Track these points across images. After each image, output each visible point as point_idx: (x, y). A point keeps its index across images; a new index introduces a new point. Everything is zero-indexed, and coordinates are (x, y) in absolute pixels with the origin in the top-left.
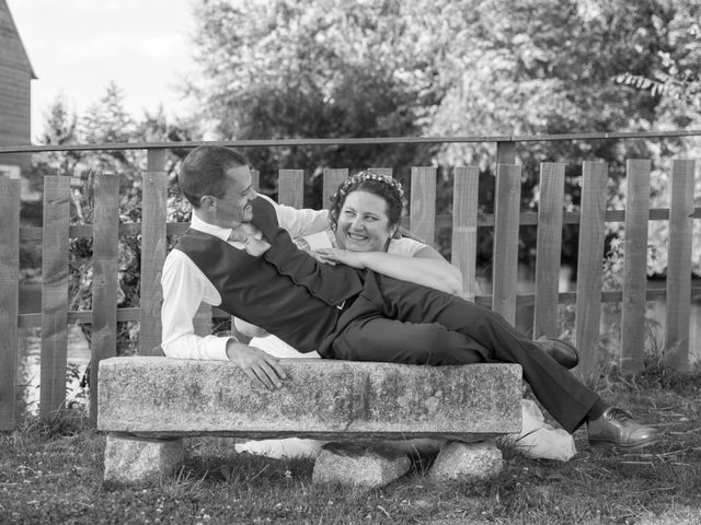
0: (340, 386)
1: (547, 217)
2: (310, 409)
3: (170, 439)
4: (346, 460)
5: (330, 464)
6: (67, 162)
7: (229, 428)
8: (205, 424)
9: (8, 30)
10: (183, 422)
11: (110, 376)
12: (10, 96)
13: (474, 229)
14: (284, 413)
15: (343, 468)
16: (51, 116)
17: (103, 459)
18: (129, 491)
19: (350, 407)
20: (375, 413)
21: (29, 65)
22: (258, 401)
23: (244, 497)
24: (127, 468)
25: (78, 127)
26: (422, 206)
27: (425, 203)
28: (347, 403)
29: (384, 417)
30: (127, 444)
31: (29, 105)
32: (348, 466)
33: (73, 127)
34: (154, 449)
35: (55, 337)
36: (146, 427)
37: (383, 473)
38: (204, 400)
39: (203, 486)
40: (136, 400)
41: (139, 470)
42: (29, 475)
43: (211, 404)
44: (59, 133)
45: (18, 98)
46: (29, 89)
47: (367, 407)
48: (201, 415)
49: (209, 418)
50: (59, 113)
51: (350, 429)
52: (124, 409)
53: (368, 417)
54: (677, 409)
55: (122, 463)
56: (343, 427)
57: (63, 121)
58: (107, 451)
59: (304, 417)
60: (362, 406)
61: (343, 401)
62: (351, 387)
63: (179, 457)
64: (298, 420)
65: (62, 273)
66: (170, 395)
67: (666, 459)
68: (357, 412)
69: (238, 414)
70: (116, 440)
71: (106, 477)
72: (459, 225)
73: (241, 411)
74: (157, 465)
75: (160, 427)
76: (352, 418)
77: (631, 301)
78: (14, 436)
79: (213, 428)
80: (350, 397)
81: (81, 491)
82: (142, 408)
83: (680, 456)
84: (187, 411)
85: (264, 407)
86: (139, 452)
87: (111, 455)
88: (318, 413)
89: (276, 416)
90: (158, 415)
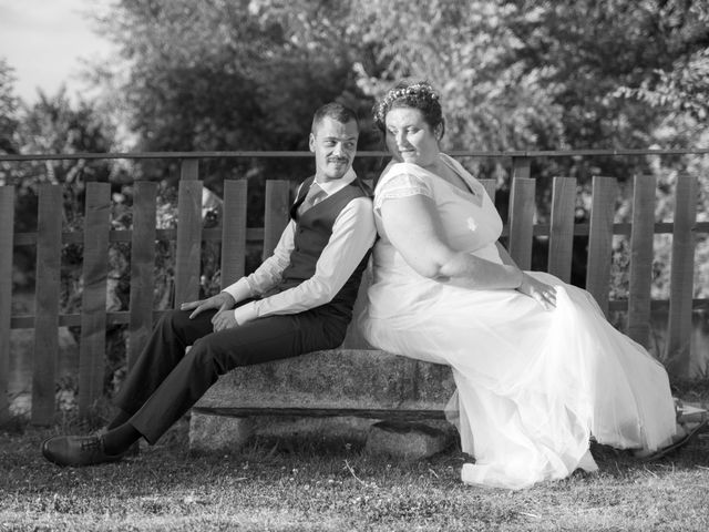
0: (393, 370)
1: (559, 229)
2: (368, 390)
3: (247, 414)
4: (395, 436)
5: (382, 439)
7: (299, 406)
8: (278, 402)
10: (260, 400)
14: (346, 393)
15: (393, 442)
17: (188, 431)
19: (402, 388)
20: (423, 394)
22: (323, 383)
24: (209, 439)
28: (399, 385)
29: (431, 398)
30: (209, 419)
32: (397, 441)
34: (234, 423)
36: (227, 404)
37: (428, 447)
38: (277, 381)
41: (220, 440)
43: (283, 385)
47: (416, 389)
48: (274, 394)
49: (281, 397)
51: (401, 408)
53: (417, 397)
55: (205, 434)
56: (395, 405)
58: (192, 423)
59: (362, 397)
60: (412, 388)
61: (396, 383)
62: (402, 372)
64: (357, 399)
68: (407, 393)
69: (306, 394)
70: (200, 415)
71: (191, 446)
73: (308, 391)
74: (235, 437)
75: (239, 404)
76: (403, 399)
77: (637, 310)
80: (402, 381)
82: (223, 388)
84: (262, 391)
85: (328, 388)
86: (220, 425)
87: (196, 427)
88: (374, 393)
89: (339, 396)
90: (238, 394)
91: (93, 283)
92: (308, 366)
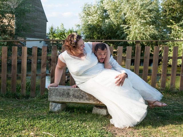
1: (146, 58)
3: (63, 103)
4: (99, 109)
5: (96, 110)
6: (53, 38)
7: (75, 102)
8: (70, 101)
9: (43, 12)
10: (66, 100)
11: (51, 90)
12: (42, 25)
13: (130, 60)
14: (86, 99)
15: (99, 111)
16: (51, 29)
17: (49, 107)
18: (54, 114)
21: (46, 19)
23: (77, 116)
24: (54, 109)
25: (56, 31)
26: (119, 55)
27: (120, 54)
30: (54, 104)
31: (46, 27)
33: (55, 31)
34: (60, 105)
35: (43, 79)
36: (58, 101)
37: (107, 113)
38: (70, 96)
39: (69, 114)
40: (56, 95)
41: (56, 109)
42: (36, 107)
43: (71, 97)
44: (52, 32)
45: (44, 25)
46: (46, 24)
48: (69, 99)
49: (71, 100)
50: (52, 28)
52: (54, 97)
54: (171, 100)
57: (53, 30)
63: (65, 107)
64: (89, 101)
65: (45, 66)
66: (63, 95)
67: (167, 112)
70: (52, 103)
71: (50, 110)
72: (127, 59)
73: (78, 98)
74: (60, 108)
75: (61, 101)
78: (35, 98)
79: (72, 102)
81: (45, 113)
82: (57, 97)
83: (171, 111)
84: (66, 98)
86: (56, 106)
87: (51, 106)
88: (93, 99)
89: (85, 100)
90: (60, 98)
91: (43, 67)
92: (77, 92)
